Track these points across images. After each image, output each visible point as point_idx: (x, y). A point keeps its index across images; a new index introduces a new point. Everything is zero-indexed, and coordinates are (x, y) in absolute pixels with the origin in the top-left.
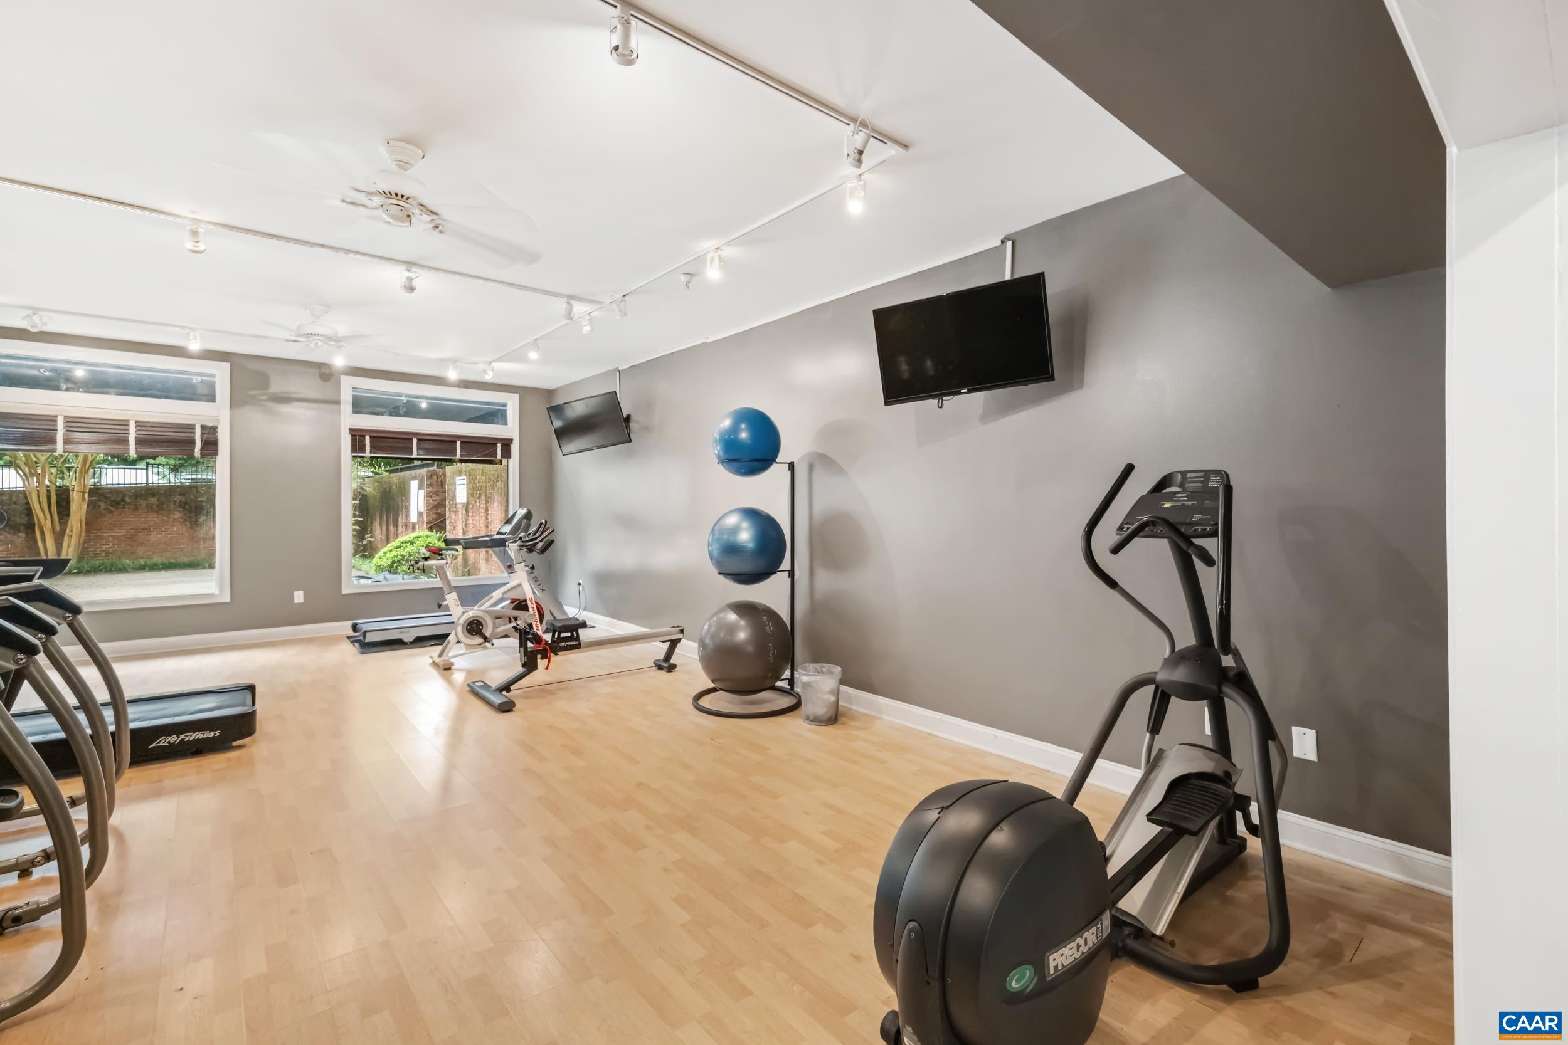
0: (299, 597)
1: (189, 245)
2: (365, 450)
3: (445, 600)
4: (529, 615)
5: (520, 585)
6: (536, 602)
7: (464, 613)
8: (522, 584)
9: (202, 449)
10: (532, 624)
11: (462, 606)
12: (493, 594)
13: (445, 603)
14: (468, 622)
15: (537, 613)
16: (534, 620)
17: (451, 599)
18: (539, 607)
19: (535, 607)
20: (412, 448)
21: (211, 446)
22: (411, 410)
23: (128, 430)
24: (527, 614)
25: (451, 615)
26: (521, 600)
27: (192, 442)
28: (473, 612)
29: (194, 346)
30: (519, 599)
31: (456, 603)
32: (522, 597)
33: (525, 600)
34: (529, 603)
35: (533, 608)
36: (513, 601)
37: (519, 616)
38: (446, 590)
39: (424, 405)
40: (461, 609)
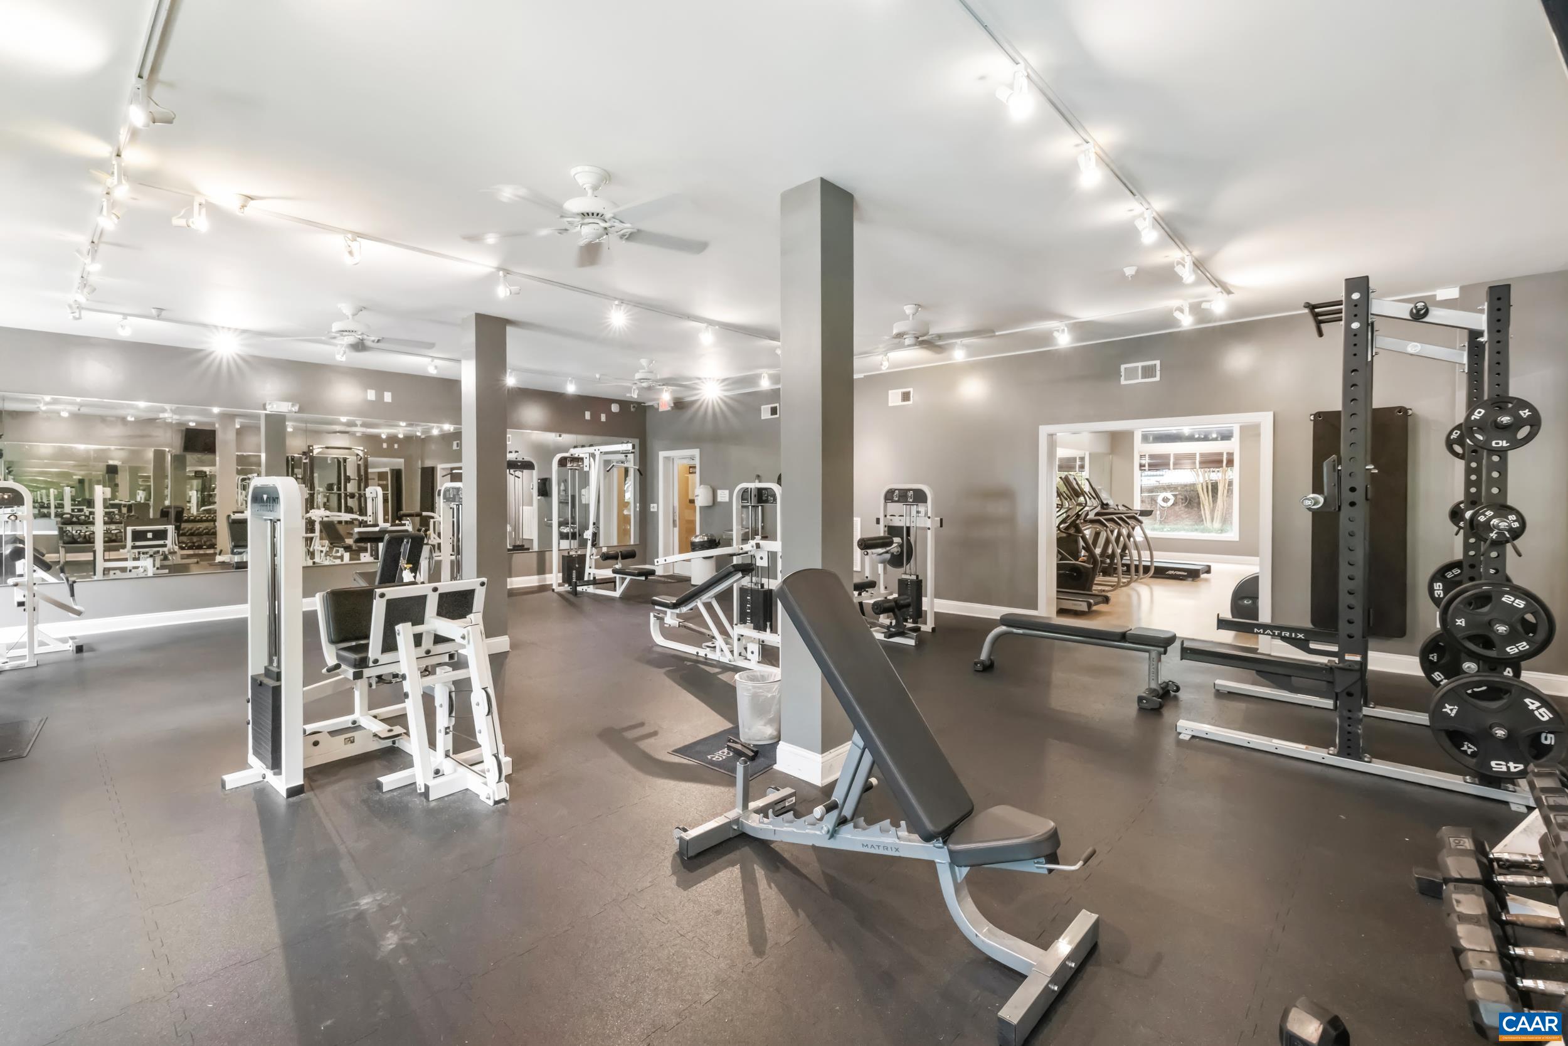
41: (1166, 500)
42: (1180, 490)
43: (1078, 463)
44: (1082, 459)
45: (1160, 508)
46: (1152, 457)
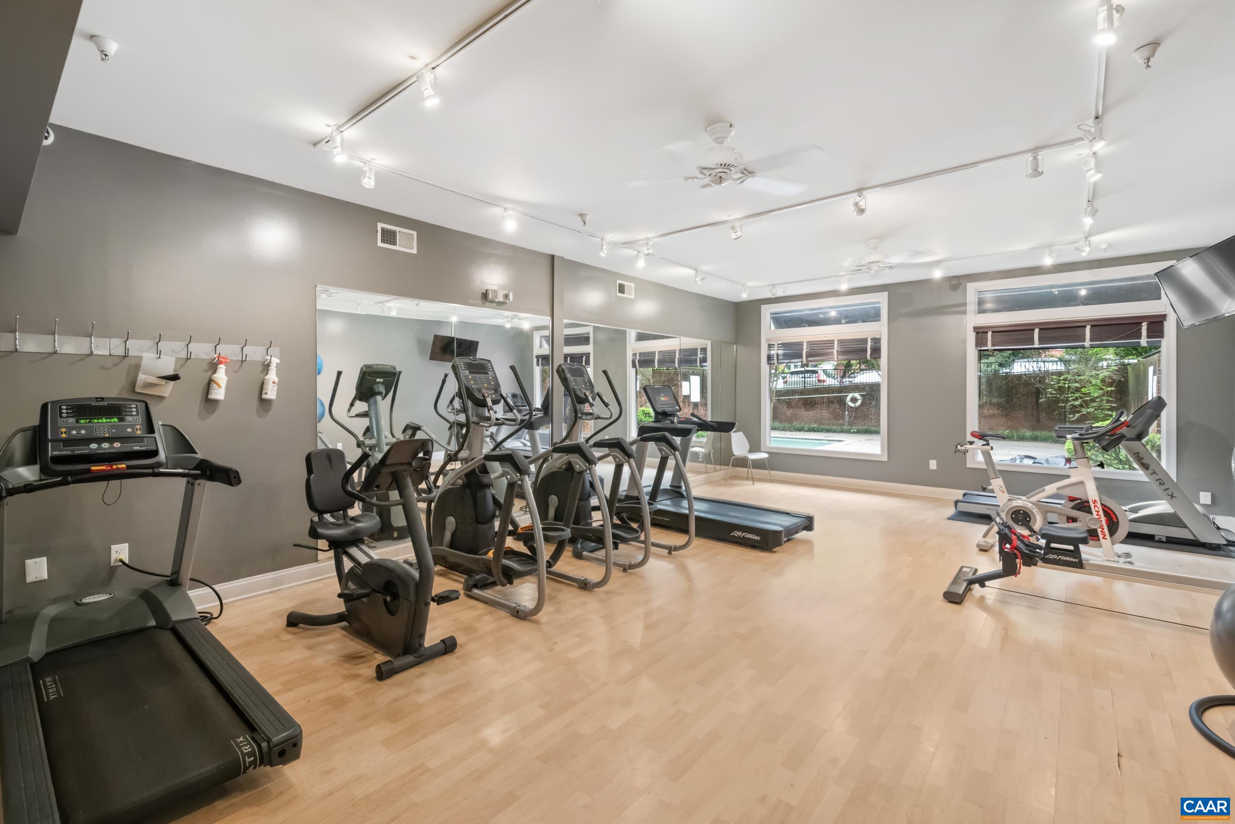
0: (933, 465)
1: (734, 236)
2: (987, 344)
3: (991, 485)
4: (1090, 519)
5: (1082, 483)
6: (1102, 505)
7: (1009, 500)
8: (1086, 482)
9: (871, 355)
10: (1096, 530)
11: (1009, 493)
12: (1047, 488)
13: (990, 487)
14: (1015, 510)
15: (1103, 519)
16: (1099, 526)
17: (997, 484)
18: (1106, 509)
19: (1101, 510)
20: (1033, 338)
21: (876, 351)
22: (1068, 299)
23: (834, 346)
24: (1089, 516)
25: (995, 497)
26: (1083, 501)
27: (865, 350)
28: (1021, 502)
29: (844, 287)
30: (1080, 499)
31: (1001, 489)
32: (1084, 498)
33: (1088, 502)
34: (1092, 505)
35: (1098, 512)
36: (1072, 499)
37: (1079, 518)
38: (992, 475)
39: (1083, 292)
40: (1007, 496)
41: (854, 400)
42: (868, 391)
43: (700, 356)
44: (704, 350)
45: (848, 409)
46: (784, 345)
